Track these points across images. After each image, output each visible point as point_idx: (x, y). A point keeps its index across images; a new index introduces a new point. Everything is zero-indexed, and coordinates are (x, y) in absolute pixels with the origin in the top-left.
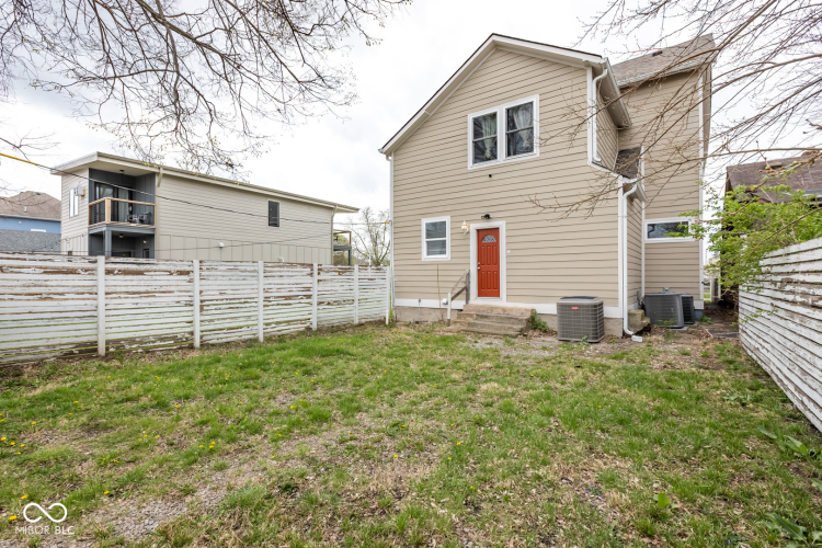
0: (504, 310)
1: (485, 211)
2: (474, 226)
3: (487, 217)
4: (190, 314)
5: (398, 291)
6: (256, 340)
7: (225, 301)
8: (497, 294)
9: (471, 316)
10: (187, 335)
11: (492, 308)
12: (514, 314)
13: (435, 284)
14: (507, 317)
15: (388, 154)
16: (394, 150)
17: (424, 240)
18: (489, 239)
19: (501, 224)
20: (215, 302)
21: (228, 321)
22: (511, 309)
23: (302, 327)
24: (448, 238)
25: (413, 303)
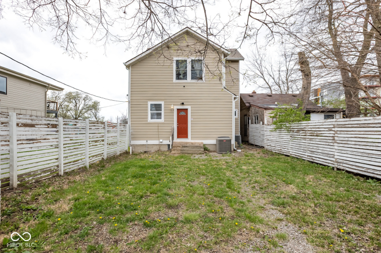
0: (192, 143)
1: (183, 101)
2: (176, 108)
3: (183, 104)
4: (57, 153)
5: (133, 137)
6: (85, 167)
7: (72, 145)
8: (186, 137)
9: (179, 147)
10: (56, 168)
11: (187, 143)
12: (196, 145)
13: (157, 133)
14: (194, 146)
15: (128, 67)
16: (132, 65)
17: (149, 112)
18: (183, 113)
19: (189, 108)
20: (68, 145)
21: (74, 157)
22: (195, 143)
23: (100, 158)
24: (163, 112)
25: (143, 142)
